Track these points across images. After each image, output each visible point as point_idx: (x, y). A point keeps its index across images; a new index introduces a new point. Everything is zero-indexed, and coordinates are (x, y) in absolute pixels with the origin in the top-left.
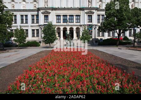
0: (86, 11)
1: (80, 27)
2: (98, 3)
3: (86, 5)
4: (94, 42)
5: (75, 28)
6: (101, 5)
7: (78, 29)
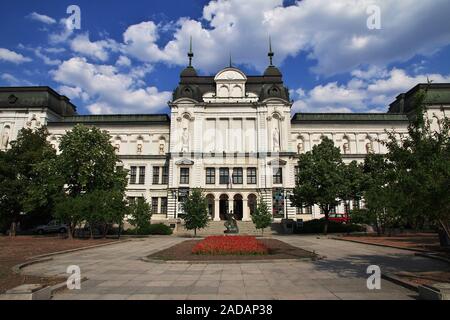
0: (268, 159)
1: (256, 193)
2: (295, 141)
3: (268, 147)
5: (245, 195)
6: (301, 146)
7: (252, 198)
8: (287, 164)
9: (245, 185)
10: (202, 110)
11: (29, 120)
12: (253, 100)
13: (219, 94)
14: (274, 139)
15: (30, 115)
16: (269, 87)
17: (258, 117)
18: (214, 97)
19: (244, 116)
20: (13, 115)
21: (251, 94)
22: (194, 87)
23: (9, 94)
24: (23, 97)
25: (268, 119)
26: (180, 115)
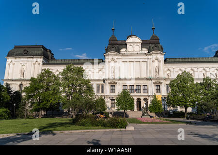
0: (153, 81)
1: (147, 98)
2: (166, 72)
3: (153, 75)
4: (164, 114)
5: (142, 98)
6: (169, 74)
7: (146, 100)
8: (163, 84)
9: (142, 94)
10: (120, 57)
11: (34, 62)
12: (145, 52)
13: (128, 49)
14: (156, 71)
15: (35, 60)
16: (153, 45)
17: (148, 60)
18: (126, 51)
19: (141, 60)
20: (26, 60)
21: (144, 49)
22: (116, 46)
23: (23, 49)
24: (30, 51)
25: (153, 61)
26: (110, 60)
